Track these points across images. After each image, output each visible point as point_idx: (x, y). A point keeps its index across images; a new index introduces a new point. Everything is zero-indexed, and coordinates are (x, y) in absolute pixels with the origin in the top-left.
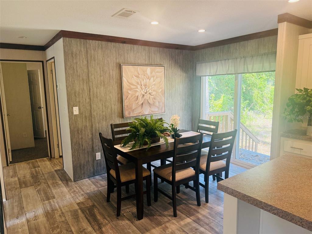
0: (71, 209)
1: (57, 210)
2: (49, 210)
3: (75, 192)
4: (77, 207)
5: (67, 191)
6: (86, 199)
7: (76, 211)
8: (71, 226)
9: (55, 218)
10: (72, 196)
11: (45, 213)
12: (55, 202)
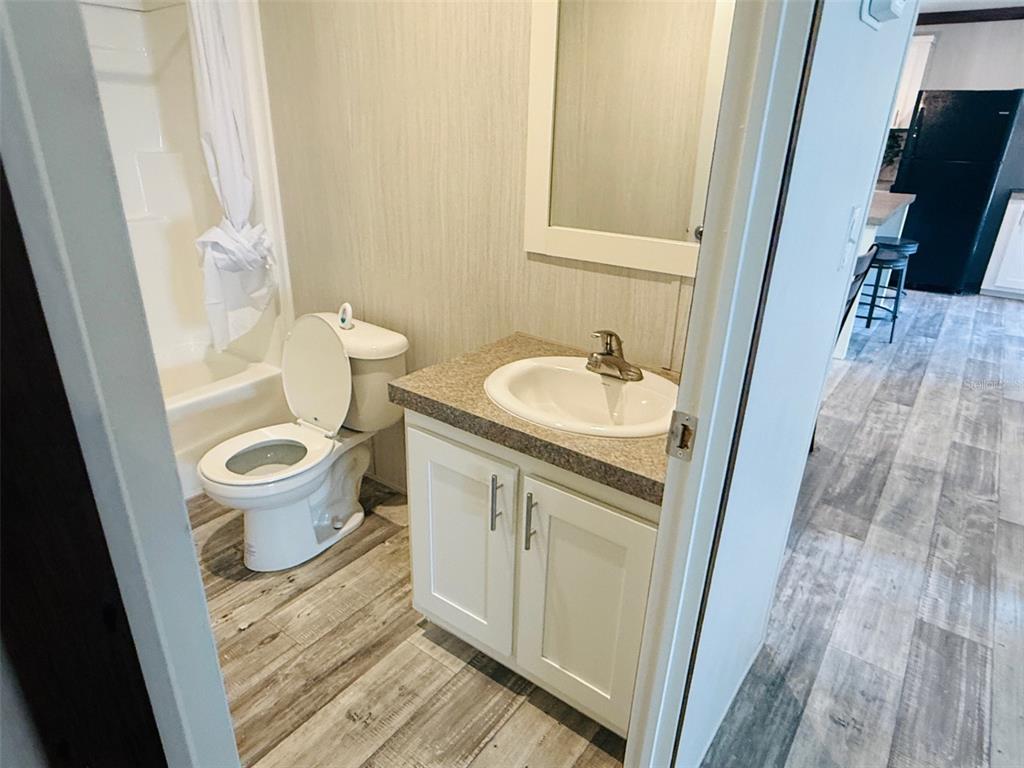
0: (897, 537)
1: (944, 569)
2: (972, 588)
3: (820, 586)
4: (875, 531)
5: (842, 617)
6: (819, 532)
7: (889, 523)
8: (935, 505)
9: (965, 549)
10: (850, 577)
11: (992, 588)
12: (929, 602)
